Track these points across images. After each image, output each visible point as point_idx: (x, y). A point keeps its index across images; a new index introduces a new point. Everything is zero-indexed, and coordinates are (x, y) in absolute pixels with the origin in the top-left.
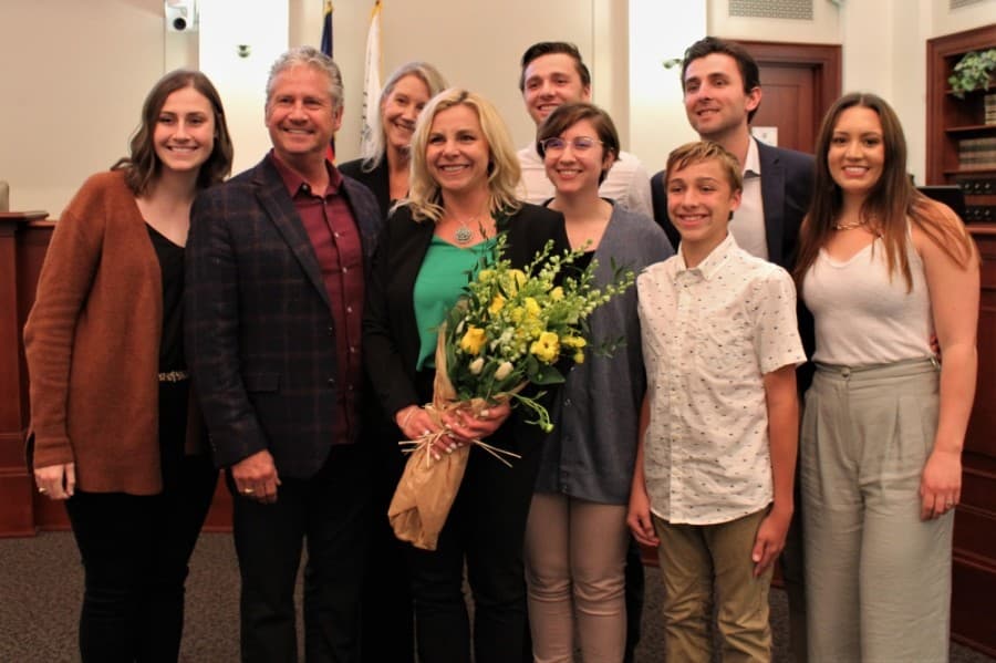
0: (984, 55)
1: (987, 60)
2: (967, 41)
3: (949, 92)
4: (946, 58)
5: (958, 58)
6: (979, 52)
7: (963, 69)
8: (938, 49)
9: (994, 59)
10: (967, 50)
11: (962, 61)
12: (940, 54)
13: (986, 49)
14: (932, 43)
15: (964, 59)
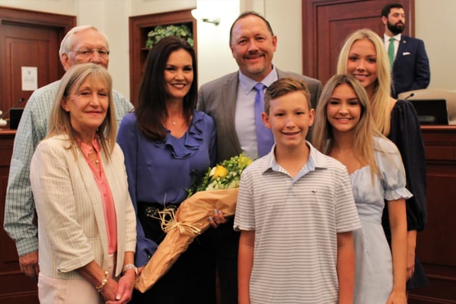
0: (168, 28)
1: (170, 31)
2: (157, 20)
3: (144, 49)
4: (141, 29)
5: (152, 29)
6: (164, 26)
7: (156, 35)
8: (137, 22)
9: (174, 31)
10: (156, 24)
11: (154, 31)
12: (138, 25)
13: (169, 25)
14: (133, 20)
15: (156, 30)
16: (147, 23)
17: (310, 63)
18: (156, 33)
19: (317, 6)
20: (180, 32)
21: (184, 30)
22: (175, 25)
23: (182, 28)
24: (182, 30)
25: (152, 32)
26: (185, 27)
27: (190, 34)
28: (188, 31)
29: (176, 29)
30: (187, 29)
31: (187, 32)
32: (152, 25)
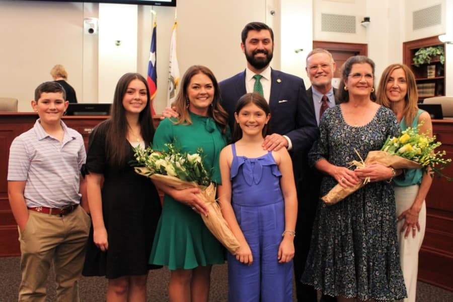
0: (428, 49)
1: (429, 51)
2: (420, 43)
3: (413, 64)
4: (411, 50)
5: (417, 50)
6: (425, 48)
7: (419, 55)
8: (408, 46)
9: (432, 51)
10: (420, 47)
12: (409, 48)
13: (429, 47)
14: (405, 44)
15: (420, 51)
16: (414, 47)
18: (420, 53)
20: (436, 51)
22: (433, 47)
23: (438, 49)
24: (438, 50)
27: (442, 53)
28: (442, 51)
29: (434, 49)
30: (441, 49)
32: (417, 48)
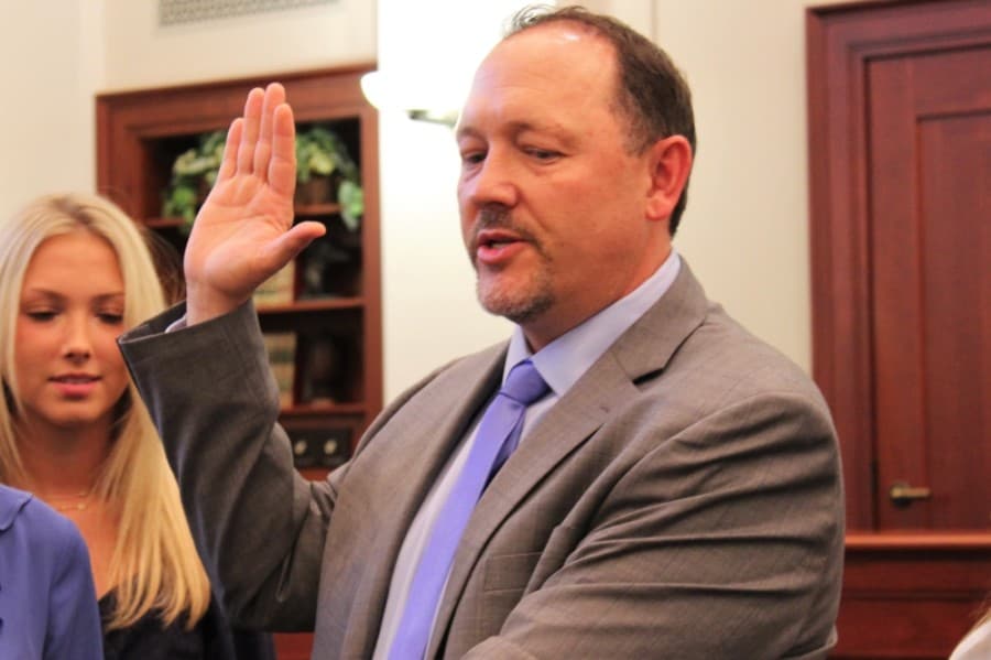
2: (209, 106)
3: (154, 222)
5: (185, 143)
7: (208, 170)
10: (209, 126)
11: (200, 154)
12: (132, 128)
14: (112, 106)
15: (208, 147)
16: (168, 122)
17: (842, 283)
18: (211, 162)
19: (867, 61)
20: (309, 158)
21: (322, 147)
23: (313, 140)
24: (313, 148)
25: (190, 154)
26: (327, 138)
27: (348, 167)
28: (342, 154)
30: (336, 143)
31: (336, 157)
32: (189, 129)
